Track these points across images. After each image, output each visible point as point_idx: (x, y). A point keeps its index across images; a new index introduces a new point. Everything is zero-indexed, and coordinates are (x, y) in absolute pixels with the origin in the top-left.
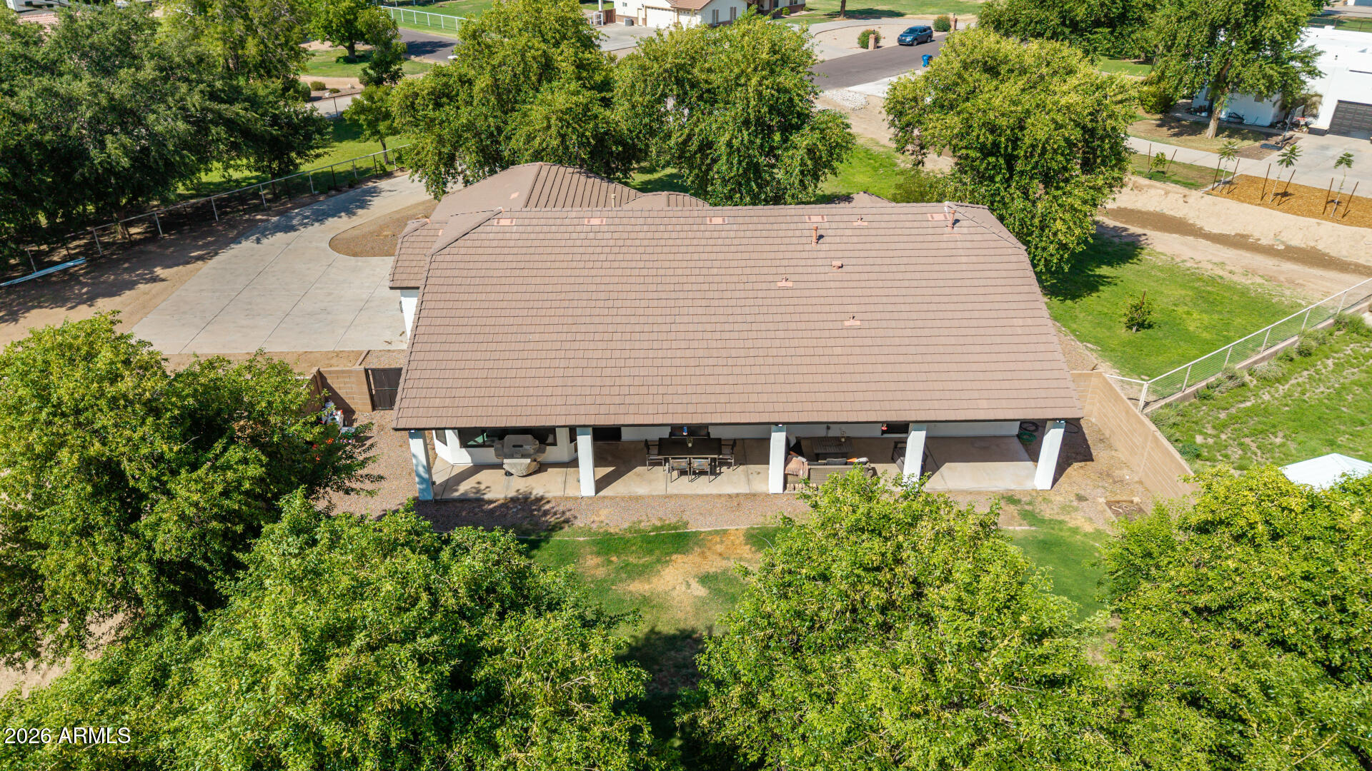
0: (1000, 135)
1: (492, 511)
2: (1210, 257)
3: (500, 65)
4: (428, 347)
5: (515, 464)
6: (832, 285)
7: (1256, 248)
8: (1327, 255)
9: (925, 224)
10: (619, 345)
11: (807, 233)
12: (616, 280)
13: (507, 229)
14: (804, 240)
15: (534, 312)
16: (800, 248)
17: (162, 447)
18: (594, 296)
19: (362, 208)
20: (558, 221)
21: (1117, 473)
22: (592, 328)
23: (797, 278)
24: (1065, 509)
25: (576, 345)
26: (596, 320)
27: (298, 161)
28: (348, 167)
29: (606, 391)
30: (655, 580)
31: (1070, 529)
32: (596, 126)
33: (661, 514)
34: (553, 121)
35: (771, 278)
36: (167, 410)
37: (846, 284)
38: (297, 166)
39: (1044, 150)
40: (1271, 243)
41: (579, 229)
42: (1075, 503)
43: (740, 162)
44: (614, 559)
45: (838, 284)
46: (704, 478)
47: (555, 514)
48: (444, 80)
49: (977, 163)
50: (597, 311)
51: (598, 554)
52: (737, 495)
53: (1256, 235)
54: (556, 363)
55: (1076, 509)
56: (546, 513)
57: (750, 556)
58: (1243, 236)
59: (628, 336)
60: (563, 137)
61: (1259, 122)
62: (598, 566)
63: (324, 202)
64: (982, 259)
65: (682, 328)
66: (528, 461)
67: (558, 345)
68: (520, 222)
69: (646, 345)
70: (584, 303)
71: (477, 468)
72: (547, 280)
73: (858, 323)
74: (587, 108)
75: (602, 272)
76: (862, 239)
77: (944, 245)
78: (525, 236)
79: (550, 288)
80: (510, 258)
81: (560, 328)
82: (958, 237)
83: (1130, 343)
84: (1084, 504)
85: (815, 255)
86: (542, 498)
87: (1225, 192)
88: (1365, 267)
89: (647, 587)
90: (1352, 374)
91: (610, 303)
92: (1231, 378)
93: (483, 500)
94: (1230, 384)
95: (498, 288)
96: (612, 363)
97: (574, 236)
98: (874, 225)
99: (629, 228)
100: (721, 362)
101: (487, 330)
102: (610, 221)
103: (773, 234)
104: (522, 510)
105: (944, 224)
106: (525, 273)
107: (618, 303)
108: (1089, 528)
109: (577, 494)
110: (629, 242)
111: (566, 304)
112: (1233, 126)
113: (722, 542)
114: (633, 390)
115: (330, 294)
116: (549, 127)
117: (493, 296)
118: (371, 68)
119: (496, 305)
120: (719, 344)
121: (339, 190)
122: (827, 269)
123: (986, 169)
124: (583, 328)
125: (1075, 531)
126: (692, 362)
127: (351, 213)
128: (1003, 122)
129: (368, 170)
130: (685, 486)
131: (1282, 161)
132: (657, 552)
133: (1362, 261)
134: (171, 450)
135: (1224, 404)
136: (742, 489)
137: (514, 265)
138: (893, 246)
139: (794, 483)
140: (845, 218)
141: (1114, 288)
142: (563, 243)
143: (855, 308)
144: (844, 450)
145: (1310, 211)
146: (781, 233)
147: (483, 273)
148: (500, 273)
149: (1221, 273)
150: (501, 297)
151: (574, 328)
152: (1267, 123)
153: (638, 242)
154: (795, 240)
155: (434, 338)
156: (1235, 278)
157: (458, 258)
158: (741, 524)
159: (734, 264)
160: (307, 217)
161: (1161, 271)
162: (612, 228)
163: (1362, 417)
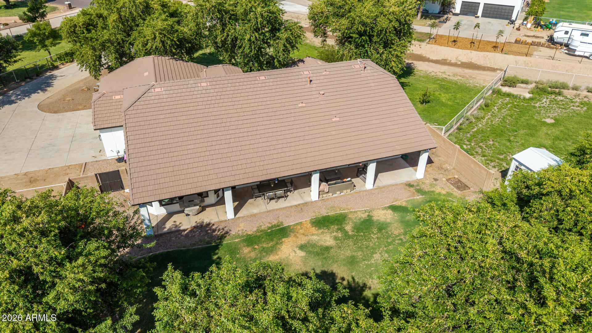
0: (366, 27)
1: (187, 235)
2: (439, 70)
3: (121, 8)
4: (137, 160)
5: (191, 210)
6: (322, 103)
7: (450, 64)
8: (476, 64)
9: (352, 70)
10: (235, 145)
11: (304, 80)
12: (223, 112)
13: (160, 93)
14: (304, 83)
15: (187, 134)
16: (303, 87)
17: (54, 253)
18: (215, 122)
19: (49, 87)
20: (185, 86)
21: (444, 166)
22: (219, 138)
23: (306, 101)
24: (432, 185)
25: (213, 148)
26: (220, 134)
27: (4, 65)
28: (32, 66)
29: (235, 168)
30: (279, 253)
31: (437, 194)
32: (178, 35)
33: (269, 221)
34: (157, 35)
35: (295, 103)
36: (51, 231)
37: (328, 102)
38: (5, 68)
39: (386, 32)
40: (456, 62)
41: (197, 89)
42: (434, 182)
43: (255, 48)
44: (256, 247)
45: (324, 102)
46: (282, 200)
47: (219, 230)
48: (89, 17)
49: (357, 40)
50: (218, 129)
51: (248, 246)
52: (299, 205)
53: (449, 59)
54: (206, 158)
55: (436, 185)
56: (214, 231)
57: (316, 232)
58: (445, 60)
59: (237, 140)
60: (163, 42)
61: (434, 12)
62: (250, 252)
63: (25, 86)
64: (380, 84)
65: (262, 132)
66: (198, 207)
67: (204, 149)
68: (166, 89)
69: (247, 143)
70: (211, 126)
71: (170, 215)
72: (189, 117)
73: (338, 119)
74: (172, 27)
75: (215, 109)
76: (329, 80)
77: (362, 79)
78: (170, 96)
79: (192, 121)
80: (166, 108)
81: (202, 140)
82: (368, 75)
83: (425, 110)
84: (438, 182)
85: (310, 90)
86: (209, 224)
87: (434, 42)
88: (491, 68)
89: (277, 257)
90: (505, 112)
91: (224, 125)
92: (467, 120)
93: (180, 230)
94: (467, 122)
95: (165, 124)
96: (234, 154)
97: (195, 93)
98: (332, 73)
99: (222, 86)
100: (284, 146)
101: (166, 146)
102: (211, 83)
103: (290, 82)
104: (202, 231)
105: (360, 69)
106: (176, 114)
107: (228, 124)
108: (444, 192)
109: (226, 219)
110: (224, 93)
111: (202, 128)
112: (425, 14)
113: (302, 228)
114: (248, 166)
115: (50, 135)
116: (155, 38)
117: (163, 129)
118: (29, 11)
119: (166, 133)
120: (281, 137)
121: (31, 78)
122: (318, 96)
123: (361, 42)
124: (214, 139)
125: (439, 194)
126: (272, 148)
127: (44, 90)
128: (368, 21)
129: (43, 66)
130: (274, 205)
131: (454, 28)
132: (275, 239)
133: (489, 66)
134: (60, 253)
135: (467, 131)
136: (300, 201)
137: (169, 111)
138: (342, 82)
139: (322, 194)
140: (319, 71)
141: (409, 87)
142: (191, 97)
143: (334, 112)
144: (339, 176)
145: (466, 47)
146: (293, 81)
147: (154, 117)
148: (163, 116)
149: (446, 76)
150: (167, 128)
151: (210, 139)
152: (437, 12)
153: (228, 93)
154: (300, 84)
155: (139, 155)
156: (451, 78)
157: (139, 111)
158: (306, 218)
159: (276, 98)
160: (19, 95)
161: (423, 78)
162: (213, 87)
163: (515, 128)
